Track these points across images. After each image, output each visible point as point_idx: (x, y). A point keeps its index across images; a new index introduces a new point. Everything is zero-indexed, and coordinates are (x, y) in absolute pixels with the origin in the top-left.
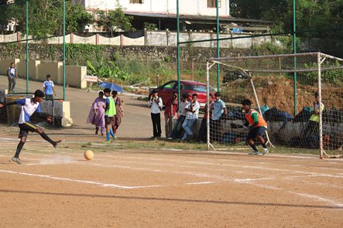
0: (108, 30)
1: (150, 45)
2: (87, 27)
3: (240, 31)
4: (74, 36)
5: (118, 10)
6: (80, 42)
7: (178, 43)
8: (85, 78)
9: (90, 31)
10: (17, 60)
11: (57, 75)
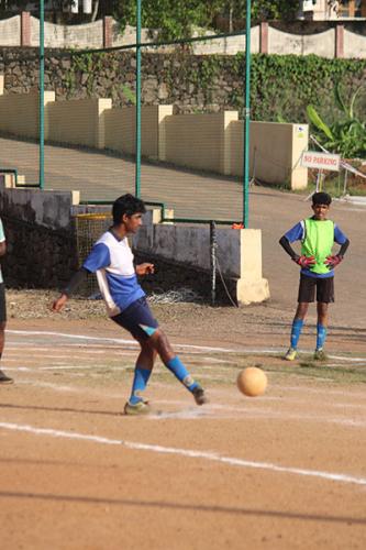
2: (308, 6)
4: (271, 31)
6: (289, 50)
8: (305, 160)
9: (316, 18)
10: (105, 104)
11: (220, 156)
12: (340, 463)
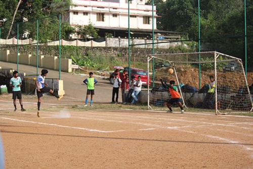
0: (83, 37)
1: (109, 46)
2: (71, 35)
3: (163, 38)
4: (64, 41)
5: (90, 25)
6: (67, 44)
7: (129, 45)
8: (71, 66)
9: (73, 38)
10: (30, 55)
11: (54, 65)
12: (82, 126)
